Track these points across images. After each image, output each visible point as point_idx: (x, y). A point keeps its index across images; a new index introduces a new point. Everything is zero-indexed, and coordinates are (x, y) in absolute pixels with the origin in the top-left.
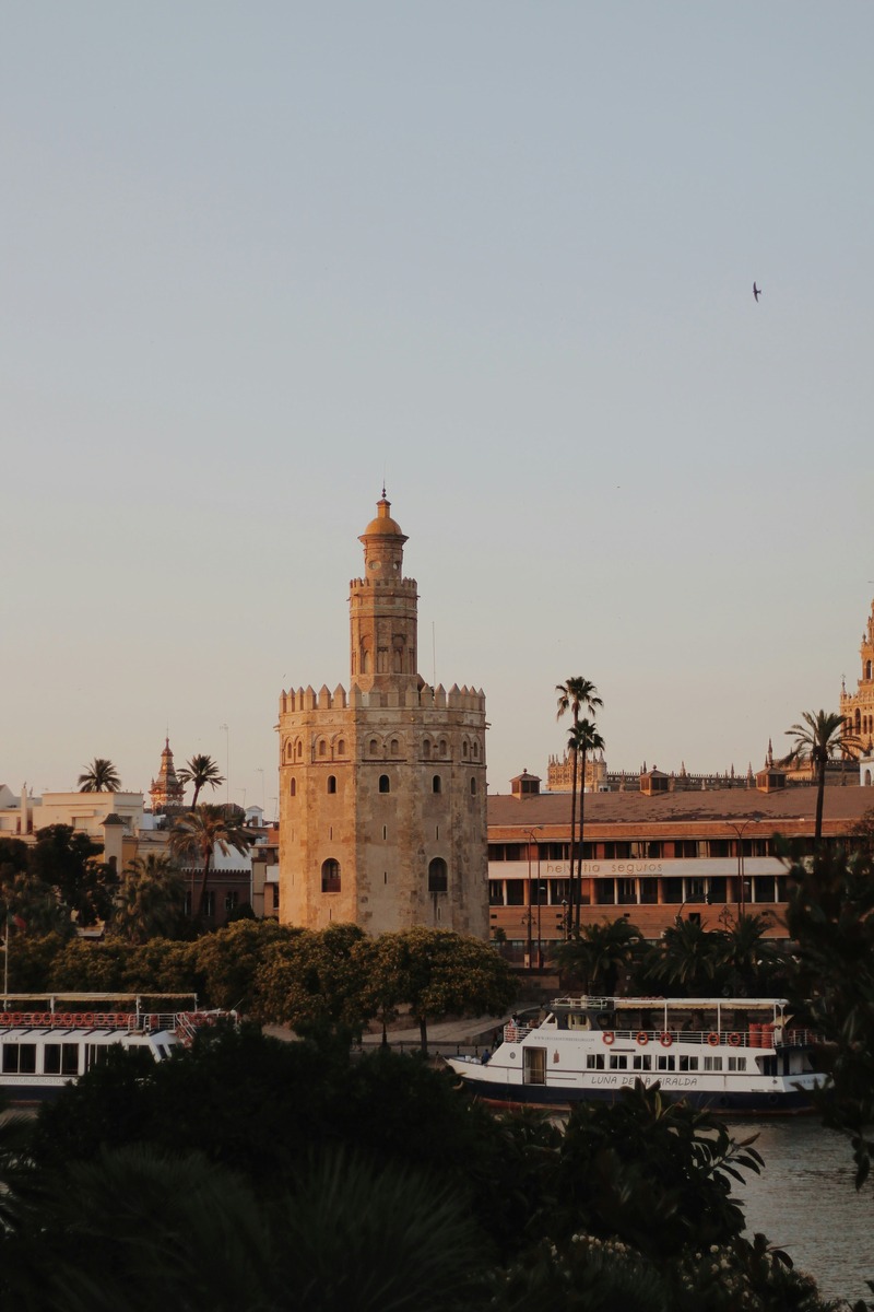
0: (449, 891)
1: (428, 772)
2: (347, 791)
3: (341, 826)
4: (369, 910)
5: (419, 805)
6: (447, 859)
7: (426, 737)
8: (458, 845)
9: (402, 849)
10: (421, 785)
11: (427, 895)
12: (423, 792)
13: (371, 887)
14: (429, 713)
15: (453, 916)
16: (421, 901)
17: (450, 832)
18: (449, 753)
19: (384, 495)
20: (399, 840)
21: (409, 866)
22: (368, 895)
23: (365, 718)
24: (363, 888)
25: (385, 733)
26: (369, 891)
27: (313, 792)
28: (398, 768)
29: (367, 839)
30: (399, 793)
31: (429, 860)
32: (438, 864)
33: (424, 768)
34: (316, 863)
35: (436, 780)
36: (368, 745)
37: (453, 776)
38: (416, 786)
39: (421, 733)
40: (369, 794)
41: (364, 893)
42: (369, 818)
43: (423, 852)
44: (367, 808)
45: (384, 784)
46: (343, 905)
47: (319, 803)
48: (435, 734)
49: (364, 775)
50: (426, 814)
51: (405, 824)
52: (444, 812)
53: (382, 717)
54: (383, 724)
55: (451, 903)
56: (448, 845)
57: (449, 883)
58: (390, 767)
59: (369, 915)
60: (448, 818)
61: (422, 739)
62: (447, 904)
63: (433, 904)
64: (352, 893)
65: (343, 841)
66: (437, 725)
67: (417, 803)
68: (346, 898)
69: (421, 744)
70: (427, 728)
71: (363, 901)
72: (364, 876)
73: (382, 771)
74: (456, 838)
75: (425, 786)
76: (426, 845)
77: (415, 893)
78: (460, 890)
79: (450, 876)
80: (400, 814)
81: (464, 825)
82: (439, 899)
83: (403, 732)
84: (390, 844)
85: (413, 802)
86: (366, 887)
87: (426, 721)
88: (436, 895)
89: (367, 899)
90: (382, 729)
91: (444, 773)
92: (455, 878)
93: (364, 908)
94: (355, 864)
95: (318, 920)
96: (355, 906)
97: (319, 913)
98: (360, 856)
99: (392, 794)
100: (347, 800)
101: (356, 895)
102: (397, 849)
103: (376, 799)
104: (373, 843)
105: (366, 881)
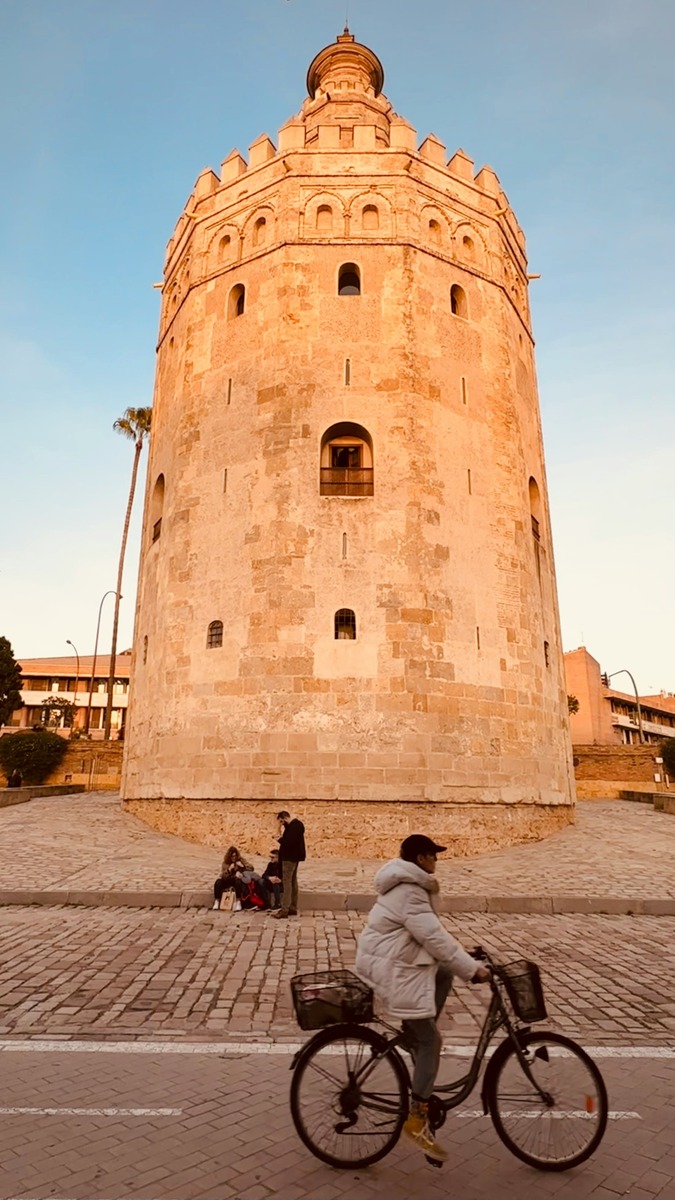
2: (387, 291)
3: (374, 359)
4: (443, 543)
5: (513, 366)
9: (496, 432)
13: (445, 492)
20: (490, 416)
21: (509, 470)
22: (439, 508)
23: (422, 175)
24: (430, 491)
26: (441, 502)
27: (303, 291)
28: (480, 284)
29: (434, 392)
30: (483, 327)
31: (528, 473)
34: (307, 431)
36: (428, 222)
38: (507, 329)
40: (434, 308)
41: (429, 502)
42: (436, 352)
44: (432, 331)
46: (379, 525)
47: (316, 312)
49: (423, 269)
50: (519, 388)
51: (497, 387)
53: (449, 187)
58: (467, 276)
59: (442, 553)
64: (403, 497)
65: (379, 388)
67: (511, 358)
68: (391, 507)
71: (429, 520)
72: (432, 466)
73: (455, 277)
76: (523, 444)
77: (520, 525)
80: (486, 365)
83: (482, 230)
84: (475, 416)
85: (507, 351)
86: (435, 490)
89: (437, 516)
93: (432, 535)
94: (412, 435)
95: (307, 559)
96: (413, 528)
97: (311, 541)
98: (421, 422)
99: (472, 323)
100: (388, 309)
101: (416, 504)
102: (486, 431)
103: (447, 322)
104: (445, 404)
105: (434, 476)
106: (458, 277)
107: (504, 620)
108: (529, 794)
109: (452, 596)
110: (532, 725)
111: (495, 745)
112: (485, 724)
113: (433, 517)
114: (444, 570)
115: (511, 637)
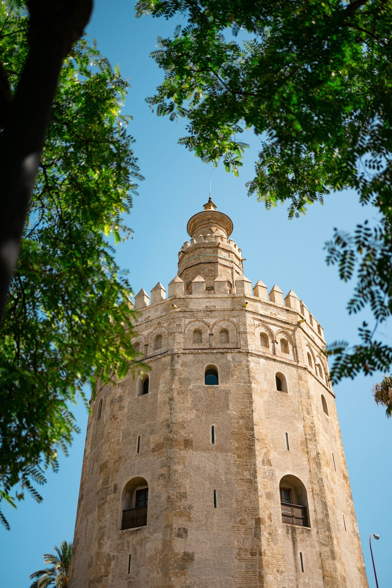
0: (313, 528)
1: (269, 367)
2: (161, 386)
3: (152, 432)
4: (189, 550)
7: (263, 330)
8: (318, 463)
9: (239, 457)
11: (281, 528)
12: (265, 386)
13: (193, 513)
14: (265, 305)
15: (322, 567)
16: (272, 537)
17: (303, 444)
18: (292, 353)
20: (235, 446)
22: (187, 525)
23: (187, 307)
24: (181, 514)
25: (211, 321)
26: (190, 519)
27: (121, 399)
28: (229, 357)
29: (188, 444)
30: (231, 385)
31: (279, 476)
32: (292, 484)
33: (263, 360)
34: (116, 488)
35: (281, 378)
36: (190, 333)
37: (300, 378)
38: (253, 378)
39: (257, 322)
40: (191, 387)
42: (191, 415)
43: (270, 464)
44: (188, 403)
45: (212, 375)
46: (148, 545)
47: (126, 410)
48: (274, 328)
49: (184, 364)
50: (269, 414)
51: (241, 422)
52: (295, 417)
53: (208, 304)
54: (209, 311)
55: (317, 546)
56: (304, 461)
58: (219, 356)
59: (188, 558)
61: (259, 330)
63: (291, 543)
64: (162, 523)
65: (154, 450)
66: (275, 320)
67: (257, 398)
68: (155, 531)
70: (263, 320)
71: (179, 535)
72: (183, 497)
73: (209, 360)
74: (313, 454)
75: (265, 379)
80: (233, 410)
82: (299, 537)
83: (234, 320)
84: (222, 449)
85: (249, 396)
86: (185, 513)
87: (262, 312)
88: (294, 531)
89: (185, 531)
90: (208, 317)
91: (288, 375)
92: (319, 508)
93: (180, 547)
94: (169, 478)
95: (110, 576)
96: (167, 544)
97: (113, 563)
99: (221, 386)
100: (161, 398)
101: (169, 526)
102: (232, 457)
103: (201, 393)
104: (197, 449)
105: (184, 503)
113: (182, 533)
114: (189, 570)
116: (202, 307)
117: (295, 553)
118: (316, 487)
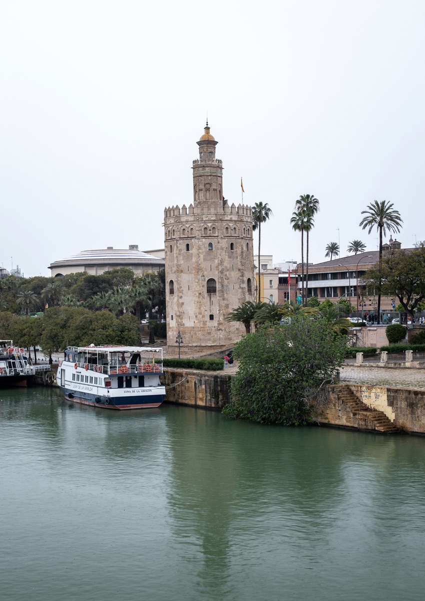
0: (217, 293)
1: (206, 241)
2: (175, 251)
3: (174, 266)
4: (183, 302)
5: (202, 256)
6: (216, 279)
7: (205, 226)
8: (222, 272)
10: (202, 247)
11: (206, 294)
12: (204, 250)
14: (206, 216)
15: (219, 303)
16: (203, 297)
17: (217, 267)
18: (217, 232)
19: (207, 125)
20: (194, 272)
21: (198, 282)
22: (182, 295)
23: (180, 220)
25: (188, 226)
26: (183, 294)
27: (167, 252)
28: (193, 240)
29: (182, 271)
30: (193, 251)
31: (207, 279)
32: (211, 281)
33: (204, 240)
35: (211, 245)
36: (182, 231)
37: (219, 243)
38: (200, 248)
39: (202, 224)
40: (182, 252)
41: (180, 294)
42: (182, 262)
43: (204, 276)
44: (181, 258)
45: (188, 247)
46: (175, 300)
47: (168, 256)
48: (209, 225)
49: (181, 244)
50: (204, 260)
51: (196, 264)
52: (214, 258)
53: (187, 219)
54: (187, 222)
55: (218, 298)
56: (217, 272)
57: (217, 289)
58: (190, 240)
59: (183, 304)
60: (216, 261)
61: (203, 227)
62: (216, 298)
63: (209, 298)
66: (210, 221)
67: (200, 255)
69: (203, 230)
70: (205, 222)
72: (181, 287)
74: (220, 270)
76: (205, 273)
77: (200, 294)
78: (223, 292)
79: (218, 286)
80: (194, 260)
81: (225, 264)
82: (212, 296)
83: (195, 225)
84: (190, 273)
85: (198, 254)
86: (182, 292)
87: (204, 219)
88: (210, 295)
90: (187, 224)
91: (214, 241)
92: (220, 287)
93: (181, 301)
94: (177, 281)
96: (178, 300)
98: (179, 279)
99: (190, 251)
100: (175, 255)
101: (178, 296)
102: (193, 275)
103: (185, 255)
104: (184, 273)
105: (181, 289)
106: (187, 242)
107: (195, 314)
108: (199, 344)
109: (185, 311)
110: (200, 332)
111: (192, 336)
112: (190, 333)
113: (181, 297)
114: (183, 307)
115: (196, 317)
116: (185, 220)
117: (210, 301)
118: (220, 280)
